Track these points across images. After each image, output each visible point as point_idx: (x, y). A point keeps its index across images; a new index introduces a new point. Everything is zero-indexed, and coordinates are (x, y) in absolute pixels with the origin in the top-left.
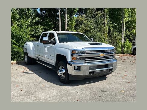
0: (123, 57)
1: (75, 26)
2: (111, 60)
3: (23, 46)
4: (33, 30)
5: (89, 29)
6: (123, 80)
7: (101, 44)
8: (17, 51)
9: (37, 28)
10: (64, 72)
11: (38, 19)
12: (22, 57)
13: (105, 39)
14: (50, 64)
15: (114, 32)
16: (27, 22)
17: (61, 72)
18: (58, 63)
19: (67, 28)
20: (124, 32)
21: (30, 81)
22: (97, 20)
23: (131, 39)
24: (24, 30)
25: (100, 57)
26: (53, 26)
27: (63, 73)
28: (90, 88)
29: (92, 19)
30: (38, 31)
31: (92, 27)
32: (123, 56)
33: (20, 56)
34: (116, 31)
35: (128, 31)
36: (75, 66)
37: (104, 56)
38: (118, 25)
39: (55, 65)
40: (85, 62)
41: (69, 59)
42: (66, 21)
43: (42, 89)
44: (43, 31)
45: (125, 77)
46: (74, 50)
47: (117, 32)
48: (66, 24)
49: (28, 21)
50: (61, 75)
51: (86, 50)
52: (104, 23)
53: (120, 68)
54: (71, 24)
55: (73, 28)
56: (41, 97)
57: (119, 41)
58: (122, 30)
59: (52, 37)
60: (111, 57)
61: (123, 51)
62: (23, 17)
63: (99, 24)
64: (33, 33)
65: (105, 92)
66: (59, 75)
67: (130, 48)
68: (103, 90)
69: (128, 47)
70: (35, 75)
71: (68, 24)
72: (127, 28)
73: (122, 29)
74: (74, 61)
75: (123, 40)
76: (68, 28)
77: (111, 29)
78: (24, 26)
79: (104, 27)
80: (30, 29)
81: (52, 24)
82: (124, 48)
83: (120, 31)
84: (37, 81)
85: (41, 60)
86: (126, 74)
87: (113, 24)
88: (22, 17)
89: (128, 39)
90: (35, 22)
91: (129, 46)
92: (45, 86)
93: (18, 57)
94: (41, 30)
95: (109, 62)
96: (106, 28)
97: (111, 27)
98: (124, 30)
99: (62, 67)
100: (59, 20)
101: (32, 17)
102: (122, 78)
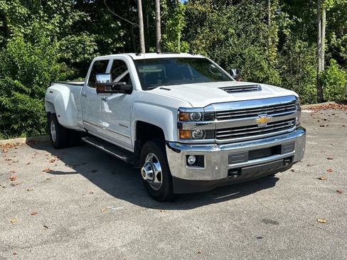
0: (322, 111)
1: (185, 31)
2: (288, 132)
3: (42, 96)
4: (67, 48)
5: (223, 36)
6: (322, 185)
7: (260, 89)
8: (26, 110)
9: (80, 42)
10: (160, 169)
11: (80, 16)
12: (43, 125)
13: (269, 64)
14: (121, 148)
15: (294, 41)
16: (50, 27)
17: (151, 171)
18: (142, 145)
19: (162, 38)
20: (322, 40)
21: (69, 196)
22: (246, 10)
23: (342, 58)
24: (44, 50)
25: (256, 126)
26: (122, 34)
27: (156, 174)
28: (232, 214)
29: (233, 8)
30: (80, 50)
31: (231, 31)
32: (321, 108)
33: (35, 124)
34: (301, 39)
35: (334, 36)
36: (188, 157)
37: (268, 124)
38: (306, 19)
39: (133, 151)
40: (215, 143)
41: (171, 135)
42: (159, 18)
43: (101, 219)
44: (96, 48)
45: (329, 176)
46: (183, 111)
47: (304, 41)
48: (159, 25)
49: (53, 24)
50: (151, 179)
51: (217, 108)
52: (266, 18)
53: (313, 147)
54: (173, 25)
55: (179, 37)
56: (101, 245)
57: (309, 67)
58: (317, 34)
59: (121, 68)
60: (287, 124)
61: (320, 94)
62: (38, 12)
63: (253, 21)
64: (68, 55)
65: (275, 223)
66: (145, 178)
67: (340, 84)
68: (268, 217)
69: (335, 83)
70: (80, 177)
71: (163, 26)
72: (331, 27)
73: (317, 30)
74: (186, 142)
75: (322, 63)
76: (165, 36)
77: (287, 32)
78: (43, 39)
79: (266, 29)
80: (58, 44)
81: (120, 28)
82: (325, 84)
83: (312, 38)
84: (87, 195)
85: (94, 134)
86: (331, 165)
87: (291, 18)
88: (35, 12)
89: (335, 61)
90: (71, 24)
91: (340, 80)
92: (109, 211)
93: (32, 126)
94: (89, 46)
95: (282, 138)
96: (271, 32)
97: (286, 28)
98: (324, 33)
99: (154, 157)
100: (137, 14)
101: (63, 11)
102: (320, 179)
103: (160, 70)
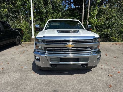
19: (89, 18)
36: (35, 56)
37: (73, 48)
74: (37, 50)
102: (109, 75)
103: (59, 25)
